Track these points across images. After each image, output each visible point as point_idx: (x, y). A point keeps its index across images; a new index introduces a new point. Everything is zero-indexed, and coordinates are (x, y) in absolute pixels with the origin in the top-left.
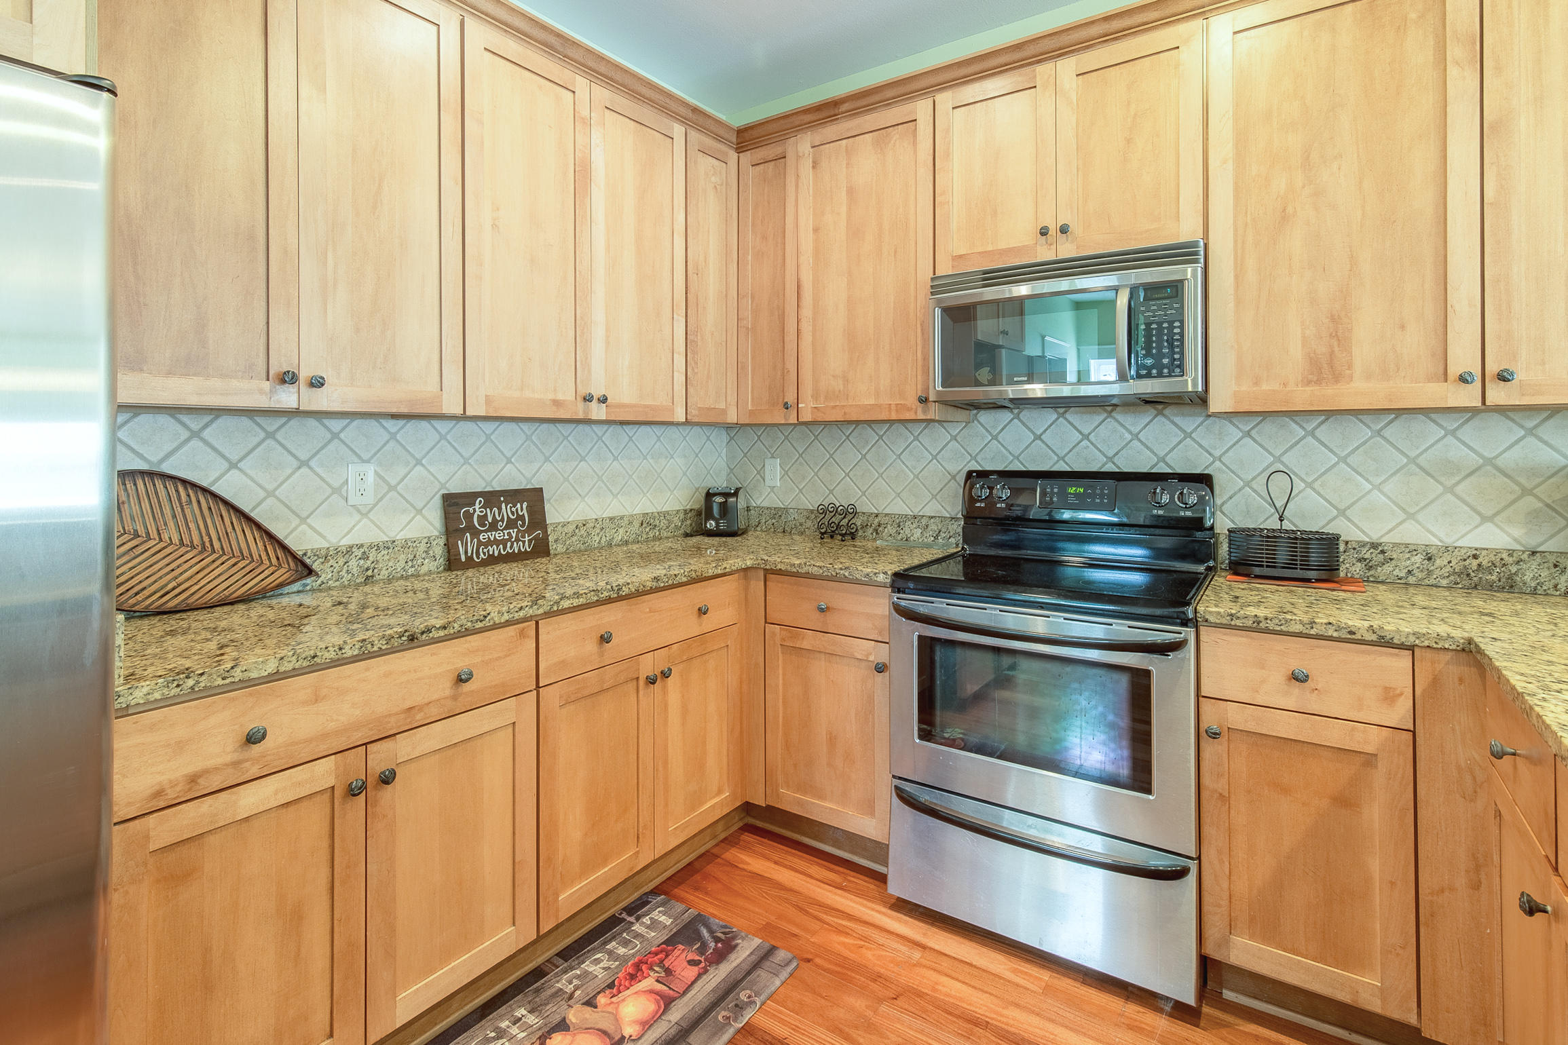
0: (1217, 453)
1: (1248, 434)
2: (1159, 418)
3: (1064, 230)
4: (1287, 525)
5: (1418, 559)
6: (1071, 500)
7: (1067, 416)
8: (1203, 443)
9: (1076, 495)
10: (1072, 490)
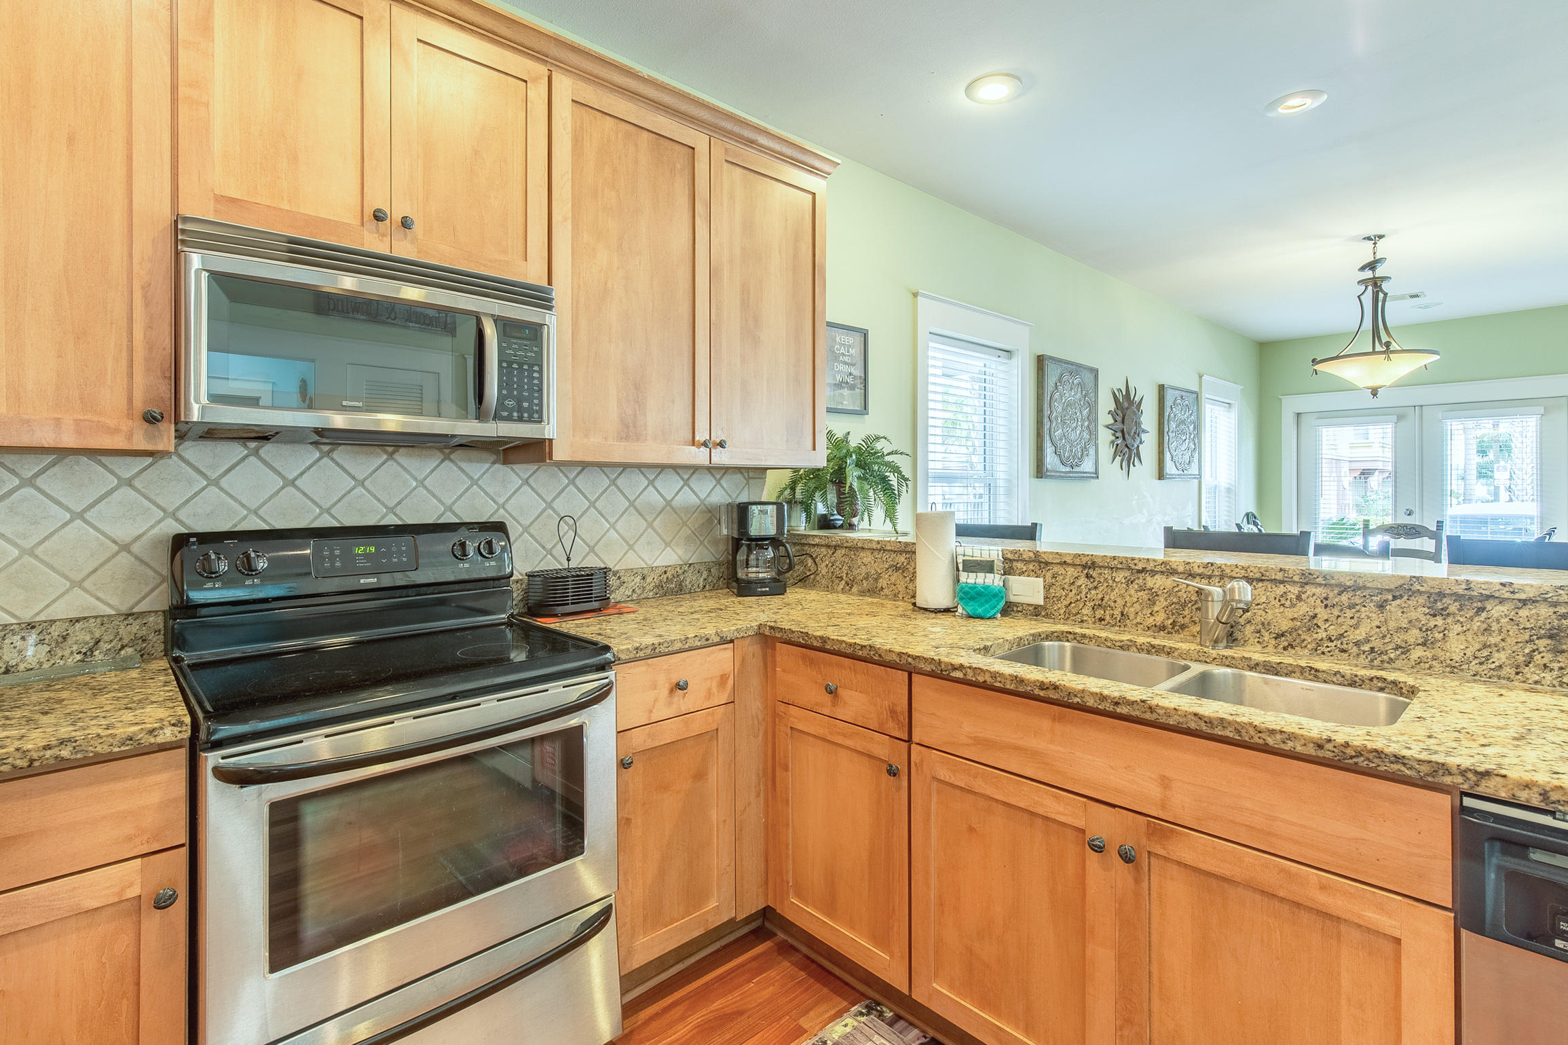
0: (501, 500)
1: (526, 482)
2: (447, 462)
3: (406, 223)
4: (573, 564)
5: (638, 579)
6: (362, 563)
7: (335, 455)
8: (489, 490)
9: (367, 556)
10: (360, 550)
